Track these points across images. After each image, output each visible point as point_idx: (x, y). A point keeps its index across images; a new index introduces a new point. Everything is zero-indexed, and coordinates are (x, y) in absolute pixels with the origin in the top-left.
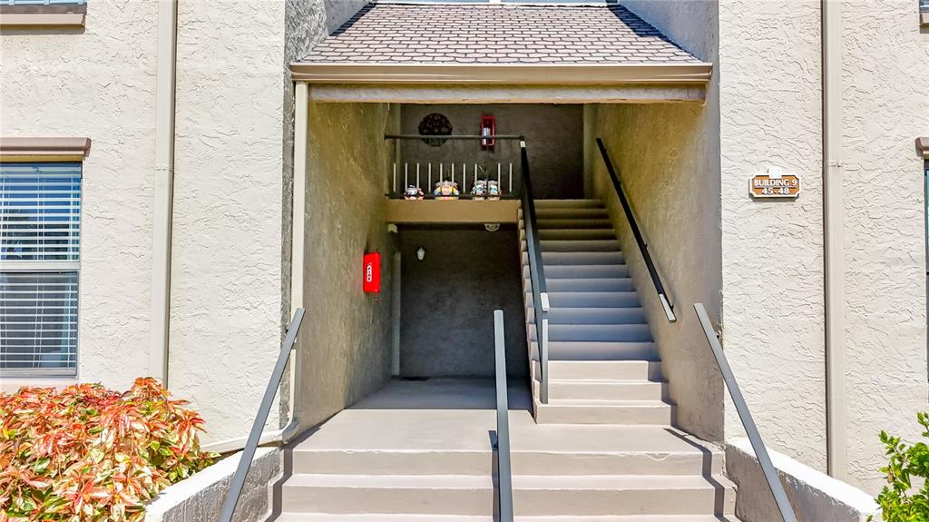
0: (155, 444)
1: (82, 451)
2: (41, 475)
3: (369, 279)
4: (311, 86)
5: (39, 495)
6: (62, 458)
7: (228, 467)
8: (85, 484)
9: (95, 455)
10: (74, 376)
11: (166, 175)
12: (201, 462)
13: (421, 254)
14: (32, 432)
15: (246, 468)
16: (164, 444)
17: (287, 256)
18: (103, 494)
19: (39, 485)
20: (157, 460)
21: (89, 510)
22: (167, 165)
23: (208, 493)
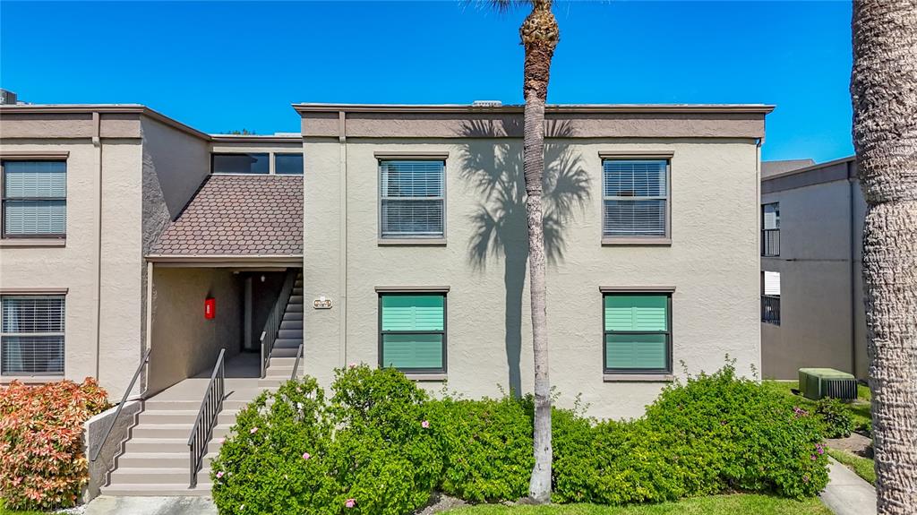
0: (90, 403)
1: (67, 407)
2: (55, 414)
3: (208, 312)
4: (154, 263)
5: (55, 419)
6: (61, 409)
7: (114, 410)
8: (67, 416)
9: (71, 408)
10: (63, 375)
11: (97, 302)
12: (109, 406)
13: (263, 279)
14: (52, 402)
15: (120, 411)
16: (93, 403)
17: (143, 328)
18: (72, 419)
19: (55, 417)
20: (90, 408)
21: (69, 423)
22: (97, 298)
23: (106, 418)
